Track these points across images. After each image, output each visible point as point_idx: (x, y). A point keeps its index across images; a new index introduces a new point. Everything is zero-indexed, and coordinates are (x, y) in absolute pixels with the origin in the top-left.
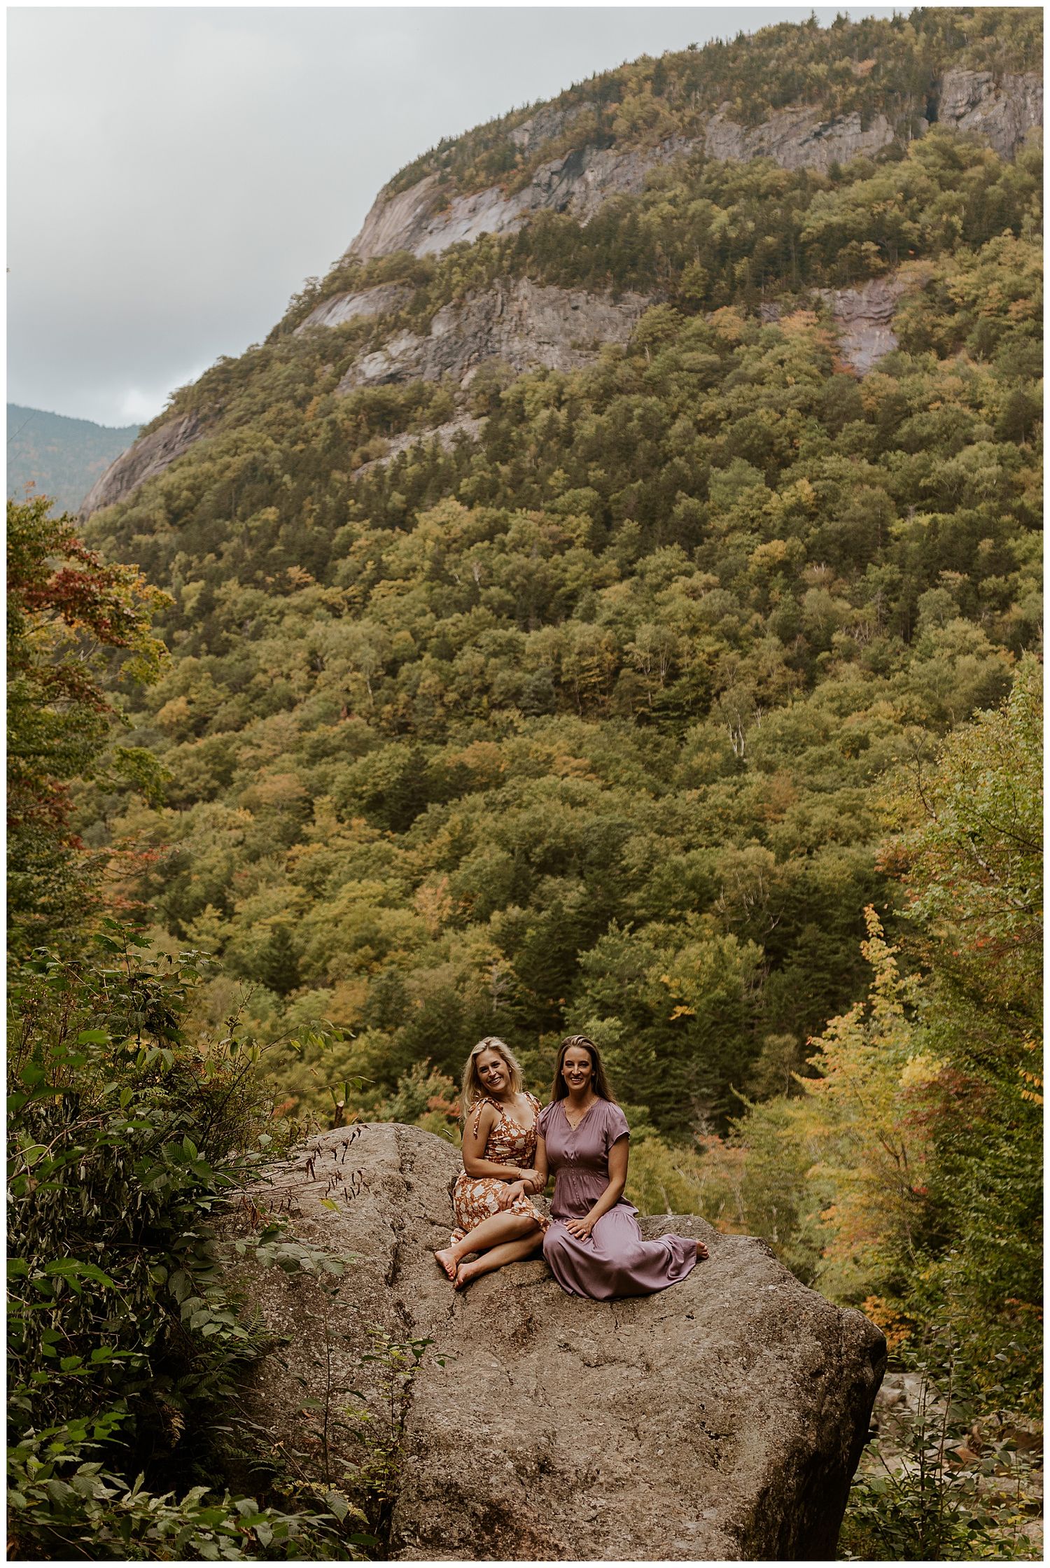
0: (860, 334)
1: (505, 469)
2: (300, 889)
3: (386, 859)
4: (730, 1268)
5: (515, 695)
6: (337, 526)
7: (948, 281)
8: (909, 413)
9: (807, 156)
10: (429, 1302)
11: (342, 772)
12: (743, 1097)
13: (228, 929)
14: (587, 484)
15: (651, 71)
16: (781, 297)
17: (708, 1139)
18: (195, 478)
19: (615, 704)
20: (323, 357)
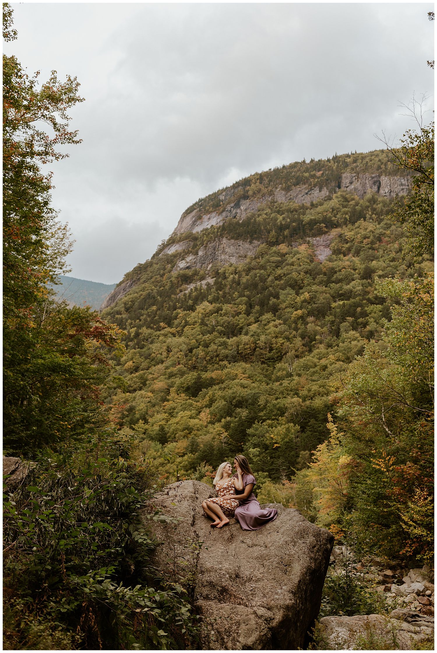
0: (321, 250)
1: (221, 293)
2: (167, 414)
3: (191, 405)
4: (289, 518)
5: (227, 357)
6: (173, 311)
7: (346, 234)
8: (336, 272)
9: (304, 200)
10: (203, 531)
11: (178, 381)
12: (294, 469)
13: (146, 426)
14: (244, 296)
15: (258, 177)
16: (298, 240)
17: (285, 481)
18: (132, 298)
19: (255, 358)
20: (168, 262)
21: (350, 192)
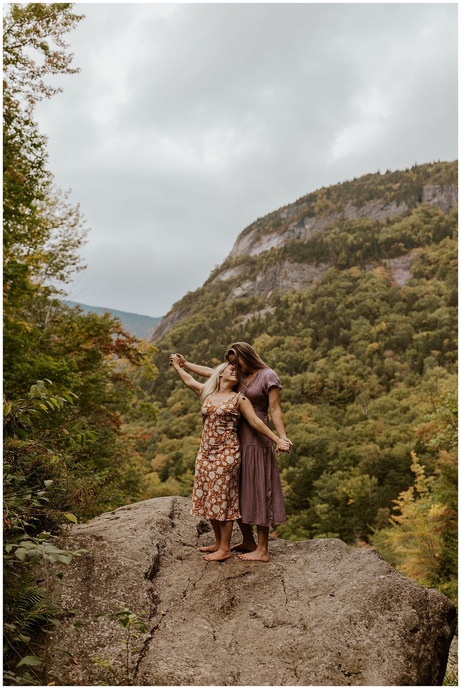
0: (399, 273)
1: (282, 323)
5: (290, 397)
7: (429, 254)
8: (417, 299)
9: (379, 216)
12: (371, 528)
14: (310, 327)
15: (326, 191)
16: (372, 262)
17: (361, 544)
18: (181, 331)
19: (322, 399)
20: (222, 290)
21: (434, 206)
